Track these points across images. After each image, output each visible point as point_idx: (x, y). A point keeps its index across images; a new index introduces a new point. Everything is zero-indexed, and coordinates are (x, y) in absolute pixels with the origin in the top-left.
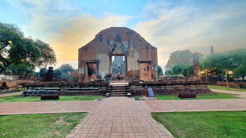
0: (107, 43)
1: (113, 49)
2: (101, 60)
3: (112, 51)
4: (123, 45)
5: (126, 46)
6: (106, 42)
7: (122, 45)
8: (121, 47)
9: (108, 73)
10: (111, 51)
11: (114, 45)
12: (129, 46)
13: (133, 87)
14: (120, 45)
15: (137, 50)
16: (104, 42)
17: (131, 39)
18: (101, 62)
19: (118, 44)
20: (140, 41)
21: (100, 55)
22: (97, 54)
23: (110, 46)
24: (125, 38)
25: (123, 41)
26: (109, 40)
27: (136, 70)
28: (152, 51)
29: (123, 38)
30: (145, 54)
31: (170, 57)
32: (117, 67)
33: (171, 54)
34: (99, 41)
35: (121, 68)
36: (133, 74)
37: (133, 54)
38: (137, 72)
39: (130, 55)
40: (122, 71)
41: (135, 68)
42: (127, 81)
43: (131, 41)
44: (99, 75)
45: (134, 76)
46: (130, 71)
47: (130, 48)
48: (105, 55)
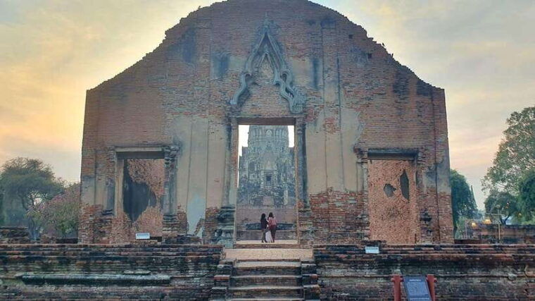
0: (218, 64)
1: (243, 93)
2: (187, 143)
3: (241, 103)
4: (289, 78)
5: (303, 81)
6: (212, 64)
7: (284, 76)
8: (278, 84)
9: (216, 203)
10: (234, 102)
11: (248, 77)
12: (316, 81)
13: (337, 272)
14: (277, 79)
15: (354, 100)
16: (202, 60)
17: (327, 50)
18: (187, 147)
19: (265, 72)
20: (366, 59)
21: (182, 117)
22: (169, 116)
23: (228, 80)
24: (298, 46)
25: (291, 58)
26: (225, 54)
27: (346, 190)
28: (422, 104)
29: (289, 45)
30: (392, 116)
31: (508, 132)
32: (262, 173)
33: (509, 117)
34: (181, 59)
35: (279, 181)
36: (336, 207)
37: (336, 116)
38: (353, 198)
39: (319, 120)
40: (281, 194)
41: (343, 183)
42: (308, 240)
43: (326, 59)
44: (178, 210)
45: (340, 217)
46: (319, 195)
47: (321, 91)
48: (206, 120)
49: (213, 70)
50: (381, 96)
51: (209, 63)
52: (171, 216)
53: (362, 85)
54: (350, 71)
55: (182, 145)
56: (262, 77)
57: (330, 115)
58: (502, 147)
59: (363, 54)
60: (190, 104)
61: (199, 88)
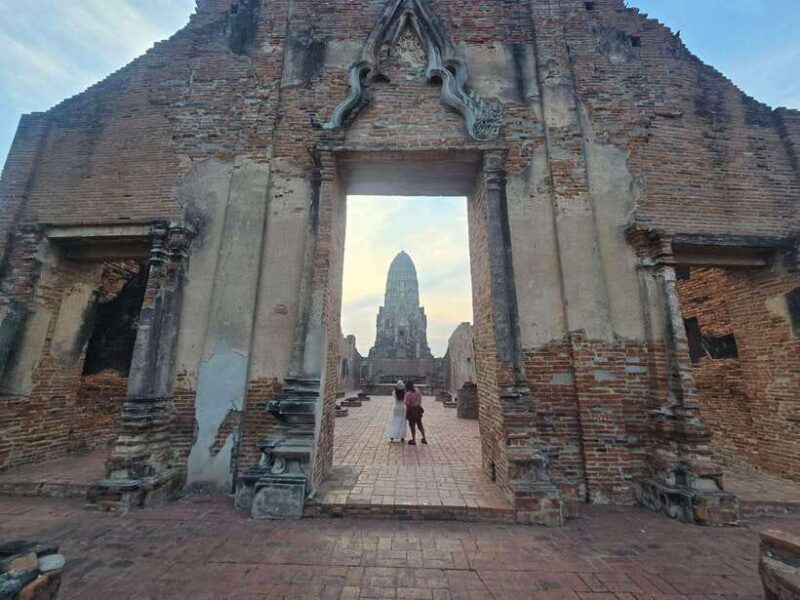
0: (302, 55)
1: (354, 106)
2: (218, 219)
4: (462, 73)
5: (493, 88)
6: (289, 56)
7: (451, 68)
9: (273, 368)
10: (331, 124)
12: (521, 85)
14: (436, 66)
15: (614, 129)
16: (267, 49)
17: (542, 27)
18: (214, 234)
20: (628, 47)
21: (213, 163)
22: (185, 161)
23: (321, 88)
24: (477, 22)
25: (463, 43)
26: (318, 38)
27: (616, 337)
28: (761, 144)
29: (457, 21)
30: (701, 164)
32: (397, 329)
34: (226, 48)
36: (596, 384)
37: (576, 159)
38: (636, 360)
39: (535, 170)
40: (413, 347)
41: (609, 318)
42: (541, 494)
43: (541, 43)
44: (176, 384)
45: (609, 412)
46: (545, 351)
47: (536, 108)
48: (264, 167)
49: (289, 67)
50: (671, 122)
51: (282, 55)
52: (152, 401)
53: (625, 97)
54: (596, 70)
55: (204, 224)
56: (398, 66)
57: (560, 156)
59: (622, 37)
60: (232, 134)
61: (254, 101)
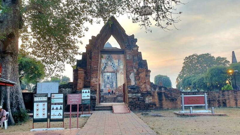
1: (105, 67)
3: (104, 69)
4: (114, 64)
5: (116, 64)
7: (113, 63)
8: (111, 65)
10: (103, 69)
11: (106, 64)
12: (119, 64)
14: (111, 64)
17: (121, 58)
19: (109, 63)
25: (114, 60)
31: (184, 63)
32: (106, 76)
33: (185, 58)
35: (112, 79)
39: (119, 72)
40: (113, 83)
47: (120, 66)
58: (183, 67)
